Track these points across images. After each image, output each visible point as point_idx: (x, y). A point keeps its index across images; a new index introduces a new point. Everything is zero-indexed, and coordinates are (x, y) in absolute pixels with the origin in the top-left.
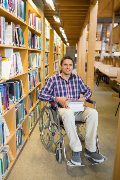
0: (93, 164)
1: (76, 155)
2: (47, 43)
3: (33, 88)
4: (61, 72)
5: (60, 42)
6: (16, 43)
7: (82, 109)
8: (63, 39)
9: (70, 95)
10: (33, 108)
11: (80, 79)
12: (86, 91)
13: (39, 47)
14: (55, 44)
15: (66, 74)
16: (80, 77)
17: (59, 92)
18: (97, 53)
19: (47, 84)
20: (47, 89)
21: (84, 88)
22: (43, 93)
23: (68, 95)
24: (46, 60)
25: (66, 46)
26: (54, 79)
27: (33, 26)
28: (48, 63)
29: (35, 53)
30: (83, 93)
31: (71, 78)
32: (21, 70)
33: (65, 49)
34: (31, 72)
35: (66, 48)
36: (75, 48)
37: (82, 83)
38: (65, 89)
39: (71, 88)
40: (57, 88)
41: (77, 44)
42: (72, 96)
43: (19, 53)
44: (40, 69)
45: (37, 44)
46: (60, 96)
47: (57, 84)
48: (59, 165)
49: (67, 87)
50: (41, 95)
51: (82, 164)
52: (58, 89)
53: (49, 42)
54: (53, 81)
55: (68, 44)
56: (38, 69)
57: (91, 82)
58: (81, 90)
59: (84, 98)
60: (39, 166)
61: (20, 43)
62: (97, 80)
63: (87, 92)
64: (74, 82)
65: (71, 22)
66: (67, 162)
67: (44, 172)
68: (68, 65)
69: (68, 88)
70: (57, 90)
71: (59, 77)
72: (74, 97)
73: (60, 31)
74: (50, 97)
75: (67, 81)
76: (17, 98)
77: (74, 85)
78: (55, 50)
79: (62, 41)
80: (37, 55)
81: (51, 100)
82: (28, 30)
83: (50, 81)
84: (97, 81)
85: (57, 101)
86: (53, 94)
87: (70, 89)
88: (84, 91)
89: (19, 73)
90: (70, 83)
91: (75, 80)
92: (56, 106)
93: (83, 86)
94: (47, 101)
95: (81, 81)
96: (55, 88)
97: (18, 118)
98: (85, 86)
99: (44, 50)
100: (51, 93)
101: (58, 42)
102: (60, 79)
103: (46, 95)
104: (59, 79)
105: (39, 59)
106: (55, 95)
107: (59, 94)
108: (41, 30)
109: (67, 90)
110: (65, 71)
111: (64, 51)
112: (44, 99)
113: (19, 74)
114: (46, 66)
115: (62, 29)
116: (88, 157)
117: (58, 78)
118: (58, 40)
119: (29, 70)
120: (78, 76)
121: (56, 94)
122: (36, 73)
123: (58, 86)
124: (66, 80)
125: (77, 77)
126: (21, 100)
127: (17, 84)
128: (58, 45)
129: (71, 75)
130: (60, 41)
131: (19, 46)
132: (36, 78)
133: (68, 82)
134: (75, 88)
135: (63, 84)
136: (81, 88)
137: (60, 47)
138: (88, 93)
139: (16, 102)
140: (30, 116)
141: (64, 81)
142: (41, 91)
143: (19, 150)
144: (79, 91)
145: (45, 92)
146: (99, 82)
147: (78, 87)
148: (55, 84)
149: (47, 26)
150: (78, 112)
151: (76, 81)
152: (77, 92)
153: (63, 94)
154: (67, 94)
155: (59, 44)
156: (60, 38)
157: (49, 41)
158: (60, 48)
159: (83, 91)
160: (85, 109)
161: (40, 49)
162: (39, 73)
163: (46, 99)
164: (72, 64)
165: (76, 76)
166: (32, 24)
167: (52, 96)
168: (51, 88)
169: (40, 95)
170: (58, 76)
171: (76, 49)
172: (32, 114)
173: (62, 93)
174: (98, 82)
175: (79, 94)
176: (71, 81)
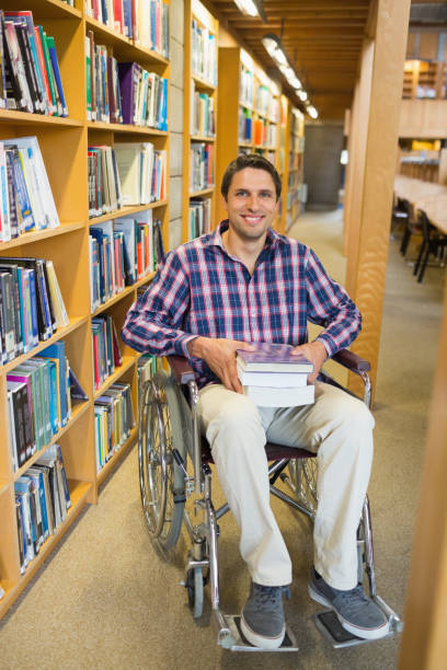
0: (336, 647)
1: (264, 602)
2: (204, 102)
3: (118, 292)
4: (224, 228)
5: (275, 103)
6: (15, 94)
7: (305, 396)
8: (288, 91)
9: (261, 328)
10: (117, 373)
11: (309, 260)
12: (333, 312)
13: (157, 119)
14: (245, 110)
15: (245, 237)
16: (308, 252)
17: (210, 314)
18: (433, 148)
19: (163, 277)
20: (158, 302)
21: (327, 298)
22: (141, 317)
23: (250, 329)
24: (197, 175)
25: (306, 119)
26: (192, 256)
27: (118, 23)
28: (205, 187)
29: (136, 145)
30: (322, 322)
31: (267, 256)
32: (47, 218)
33: (300, 132)
34: (111, 223)
35: (307, 128)
36: (342, 128)
37: (316, 279)
38: (239, 305)
39: (264, 299)
40: (202, 298)
41: (348, 112)
42: (268, 334)
43: (33, 142)
44: (159, 212)
45: (146, 105)
46: (213, 334)
47: (205, 278)
48: (197, 630)
49: (247, 294)
50: (133, 328)
51: (286, 643)
52: (208, 302)
53: (213, 100)
54: (186, 267)
55: (313, 112)
56: (150, 213)
57: (375, 268)
58: (311, 307)
59: (322, 347)
60: (108, 629)
61: (36, 96)
62: (420, 256)
63: (341, 317)
64: (279, 274)
65: (313, 17)
66: (220, 628)
67: (125, 657)
68: (255, 194)
69: (252, 299)
70: (203, 308)
71: (215, 249)
72: (278, 340)
73: (267, 55)
74: (168, 337)
75: (250, 266)
76: (19, 339)
77: (281, 286)
78: (247, 135)
79: (285, 101)
80: (145, 152)
81: (172, 351)
82: (87, 41)
83: (173, 264)
84: (419, 261)
85: (199, 355)
86: (184, 324)
87: (259, 304)
88: (327, 312)
89: (37, 227)
90: (262, 277)
91: (284, 263)
92: (188, 376)
93: (323, 289)
94: (158, 351)
95: (312, 269)
96: (195, 299)
97: (24, 424)
98: (329, 291)
99: (184, 133)
100: (177, 317)
101: (264, 102)
102: (219, 258)
103: (154, 328)
104: (214, 261)
105: (154, 171)
106: (194, 328)
107: (212, 325)
108: (167, 46)
109: (248, 305)
110: (240, 219)
111: (297, 141)
112: (145, 343)
113: (37, 234)
114: (195, 200)
115: (276, 49)
116: (324, 607)
117: (211, 253)
118: (264, 94)
119: (91, 217)
120: (299, 246)
121: (199, 323)
122: (139, 228)
123: (207, 290)
124: (243, 266)
125: (294, 250)
126: (43, 346)
127: (17, 280)
128: (263, 114)
129: (269, 240)
130: (275, 97)
131: (30, 109)
132: (138, 251)
133: (256, 272)
134: (282, 297)
135: (228, 283)
136: (314, 299)
137: (271, 123)
138: (343, 321)
139: (12, 355)
140: (103, 408)
141: (238, 268)
142: (136, 307)
143: (36, 553)
144: (301, 314)
145: (151, 315)
146: (424, 266)
147: (296, 296)
148: (194, 279)
149: (205, 33)
150: (287, 409)
151: (291, 268)
152: (290, 316)
153: (229, 325)
154: (246, 324)
155: (267, 109)
156: (274, 88)
157: (215, 94)
158: (274, 128)
159: (320, 311)
160: (318, 395)
161: (158, 125)
162: (157, 229)
163: (153, 343)
164: (271, 187)
165: (289, 246)
166: (118, 18)
167: (180, 333)
168: (177, 295)
169: (128, 327)
170: (209, 244)
171: (346, 132)
172: (117, 400)
173: (223, 320)
174: (422, 263)
175: (302, 324)
176: (266, 270)
